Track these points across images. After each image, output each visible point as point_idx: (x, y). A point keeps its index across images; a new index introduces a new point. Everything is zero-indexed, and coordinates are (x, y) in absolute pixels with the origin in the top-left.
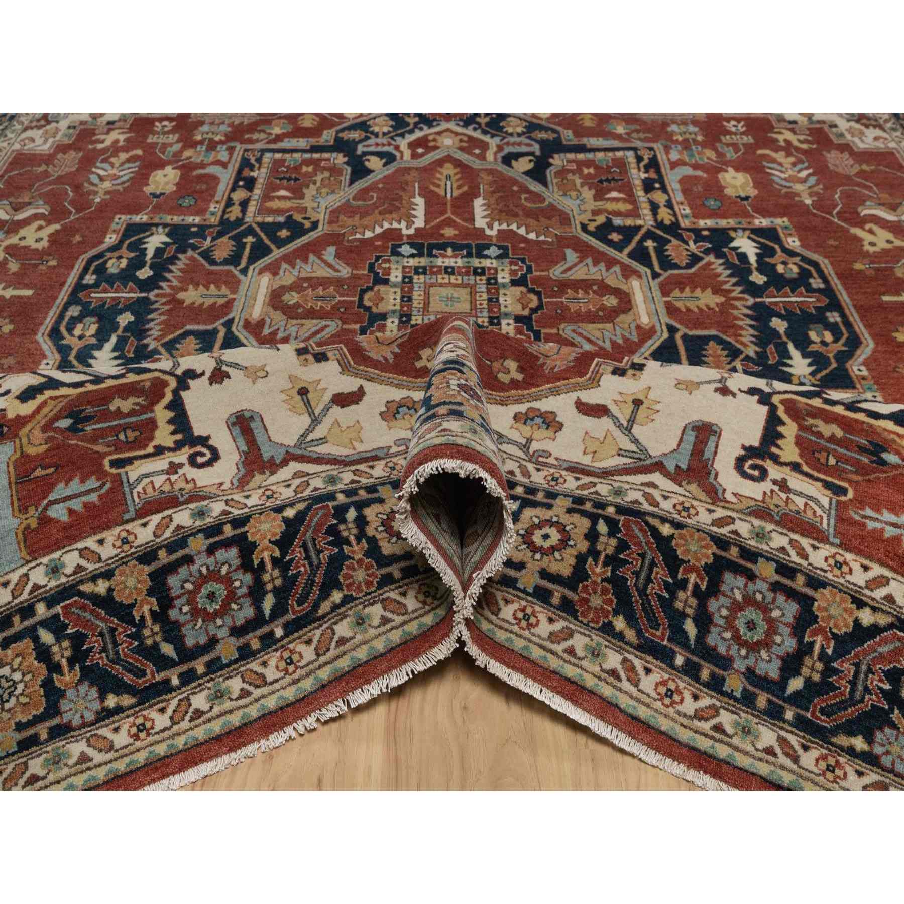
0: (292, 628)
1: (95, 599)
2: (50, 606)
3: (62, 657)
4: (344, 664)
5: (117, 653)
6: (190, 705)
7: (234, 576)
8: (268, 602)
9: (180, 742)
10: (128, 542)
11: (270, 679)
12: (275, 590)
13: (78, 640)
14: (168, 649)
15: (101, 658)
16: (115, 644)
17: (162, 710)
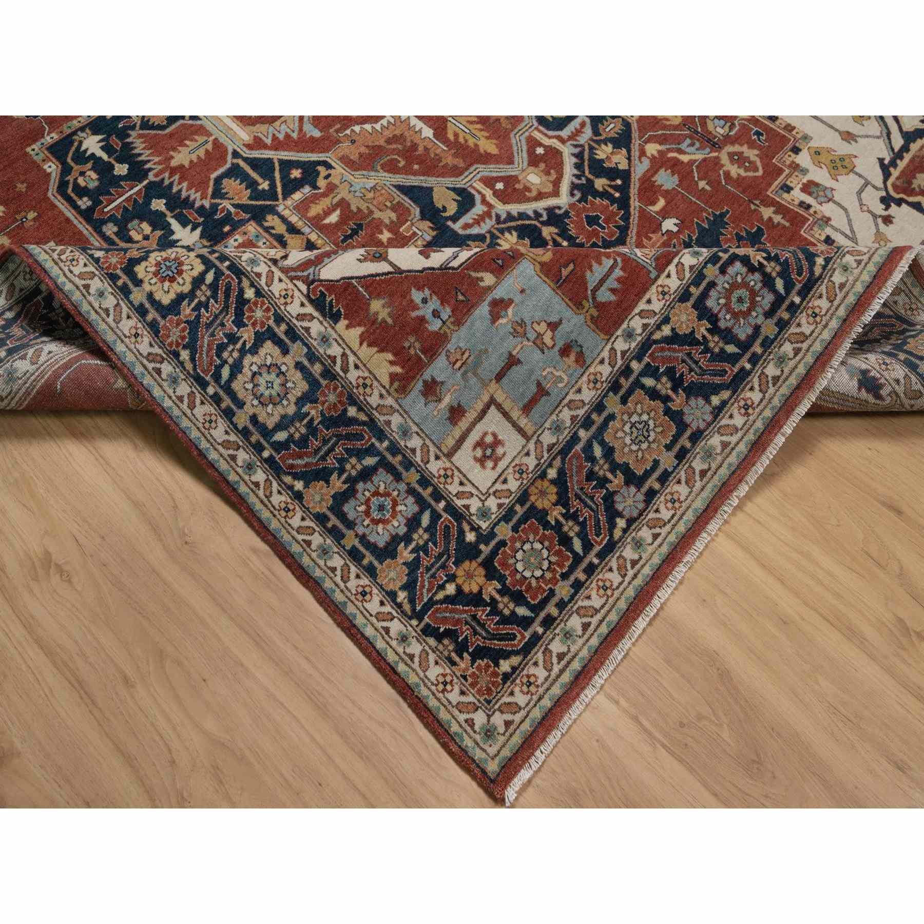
0: (805, 292)
1: (667, 340)
2: (640, 360)
3: (667, 389)
4: (851, 299)
5: (700, 367)
6: (767, 376)
7: (748, 279)
8: (779, 284)
9: (776, 402)
10: (666, 293)
11: (808, 332)
12: (780, 274)
13: (670, 373)
14: (731, 349)
15: (692, 376)
16: (696, 363)
17: (752, 389)
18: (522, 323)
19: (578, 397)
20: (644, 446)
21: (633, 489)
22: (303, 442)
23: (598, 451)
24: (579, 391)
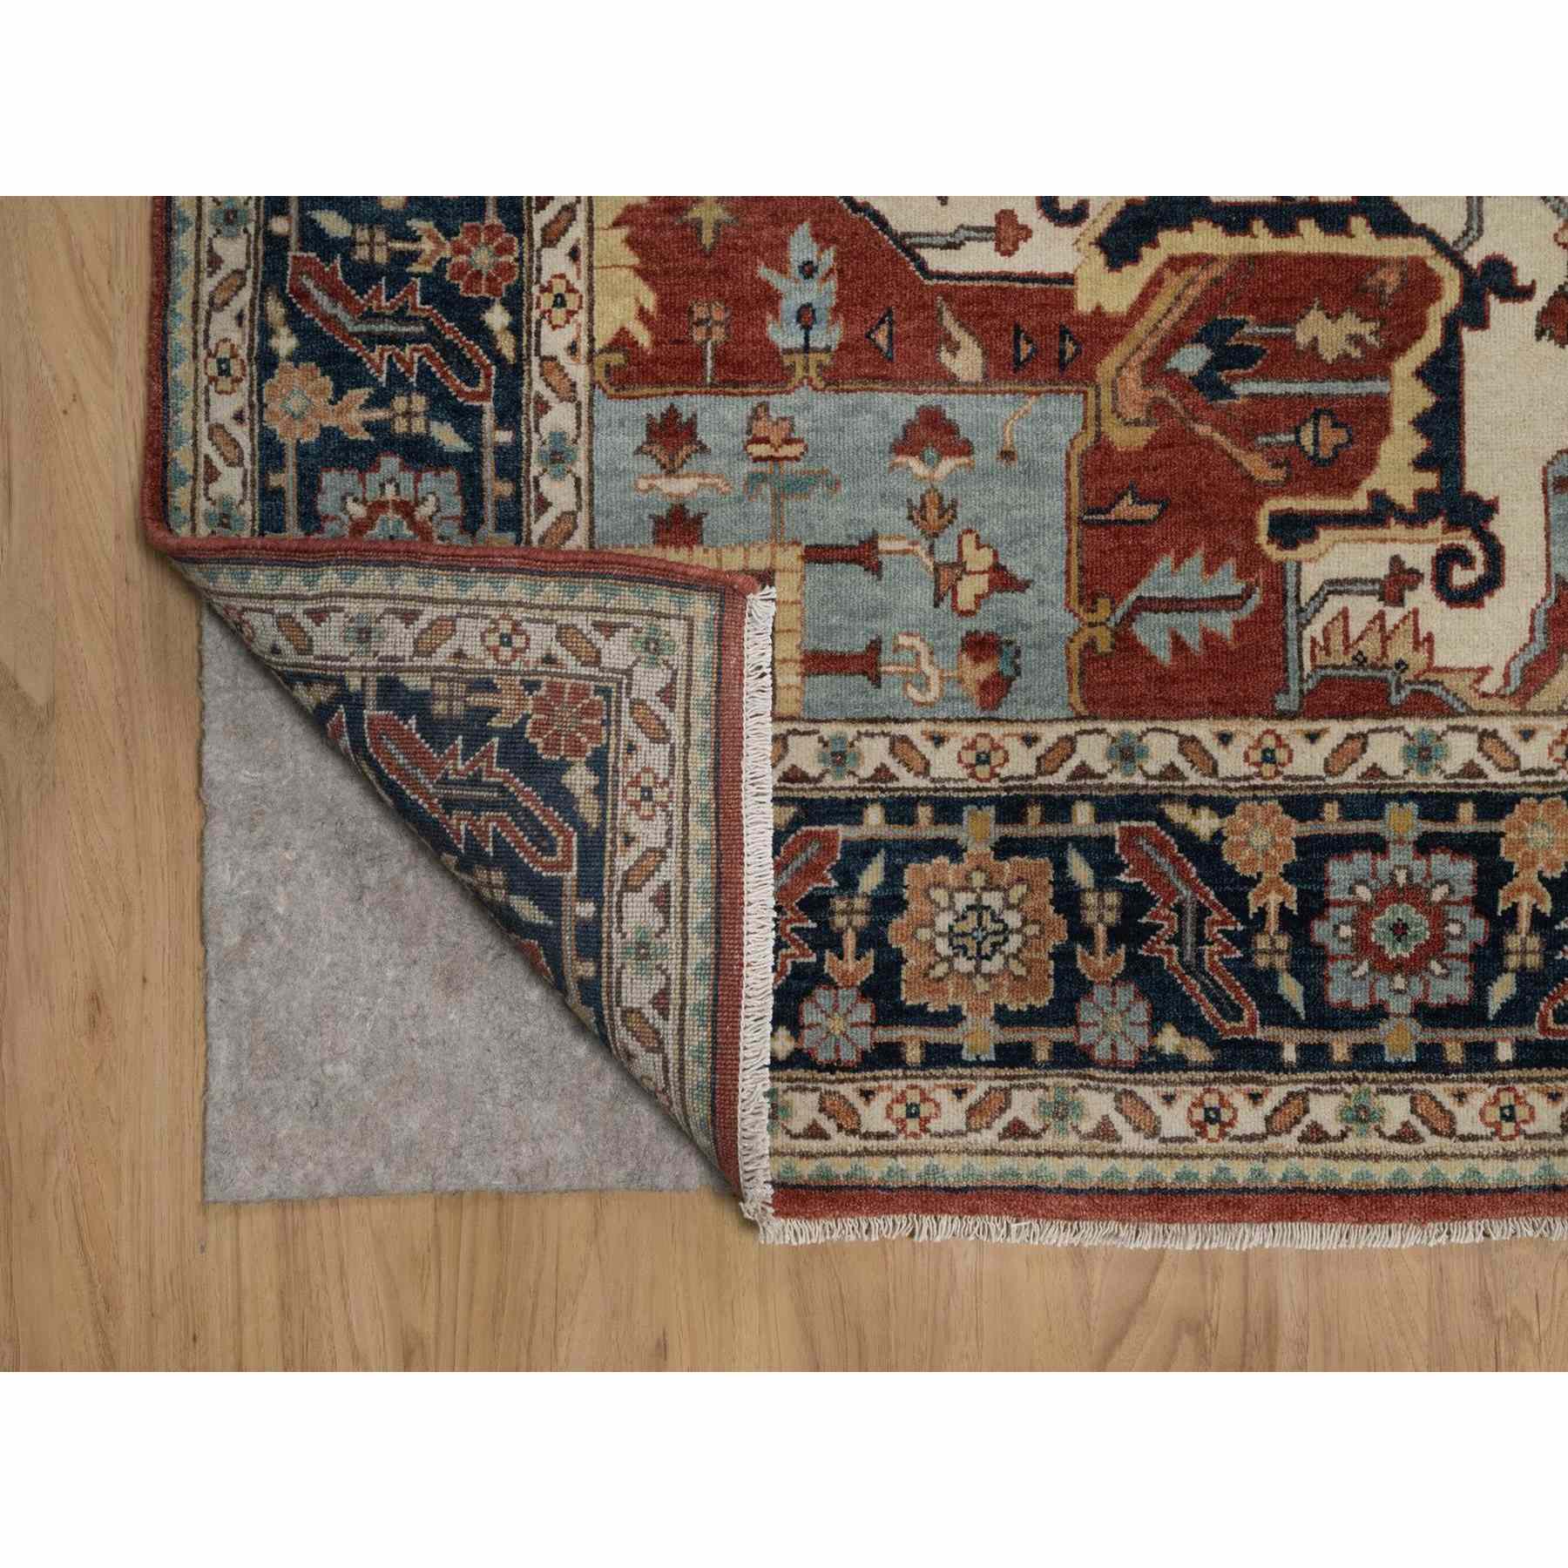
1: (1186, 838)
2: (1102, 815)
3: (1101, 918)
5: (1199, 956)
6: (1306, 1111)
7: (1454, 912)
8: (1502, 990)
9: (1276, 1172)
10: (1272, 761)
11: (1463, 1128)
12: (1522, 973)
14: (1291, 989)
15: (1169, 952)
16: (1200, 939)
17: (1255, 1098)
18: (948, 511)
19: (926, 747)
20: (964, 965)
21: (865, 1012)
22: (364, 276)
23: (872, 878)
24: (938, 740)
